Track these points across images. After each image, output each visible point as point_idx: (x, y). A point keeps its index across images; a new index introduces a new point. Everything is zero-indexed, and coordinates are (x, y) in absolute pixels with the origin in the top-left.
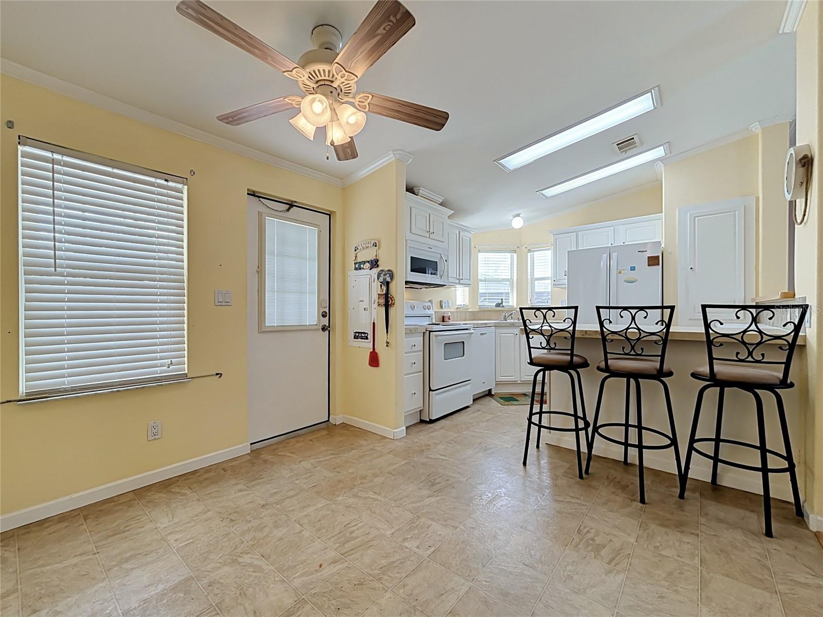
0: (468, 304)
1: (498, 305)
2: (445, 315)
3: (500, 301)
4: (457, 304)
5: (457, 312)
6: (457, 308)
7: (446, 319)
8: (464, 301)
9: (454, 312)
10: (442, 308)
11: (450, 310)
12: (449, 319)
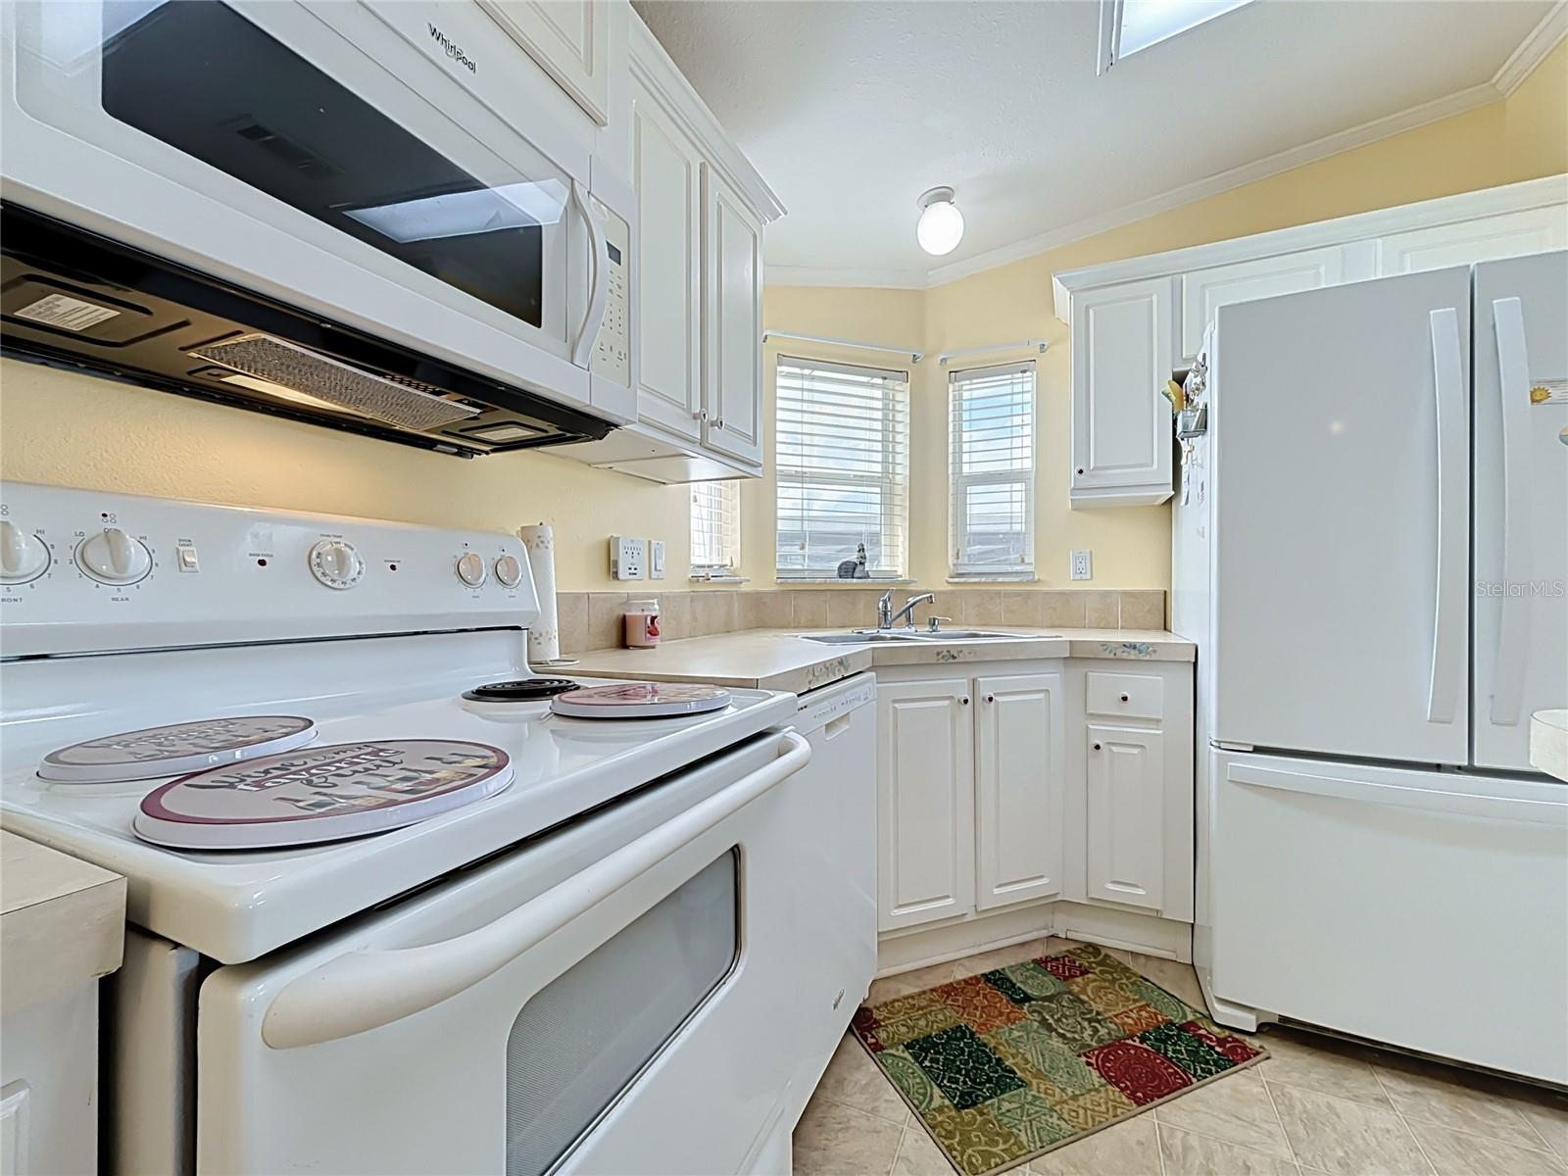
0: (737, 563)
1: (848, 570)
2: (633, 613)
3: (854, 557)
4: (696, 560)
5: (694, 597)
6: (695, 579)
7: (638, 635)
8: (720, 553)
9: (682, 596)
10: (616, 575)
11: (655, 588)
12: (653, 632)
